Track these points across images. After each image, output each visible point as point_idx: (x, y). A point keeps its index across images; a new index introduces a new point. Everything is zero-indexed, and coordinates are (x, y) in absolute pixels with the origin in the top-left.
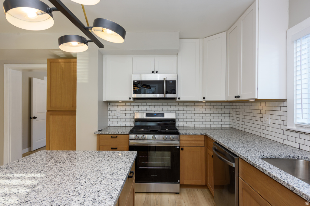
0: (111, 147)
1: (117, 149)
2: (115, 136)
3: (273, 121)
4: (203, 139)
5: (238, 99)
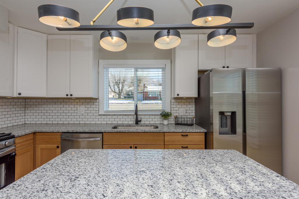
3: (87, 112)
4: (32, 137)
5: (69, 96)
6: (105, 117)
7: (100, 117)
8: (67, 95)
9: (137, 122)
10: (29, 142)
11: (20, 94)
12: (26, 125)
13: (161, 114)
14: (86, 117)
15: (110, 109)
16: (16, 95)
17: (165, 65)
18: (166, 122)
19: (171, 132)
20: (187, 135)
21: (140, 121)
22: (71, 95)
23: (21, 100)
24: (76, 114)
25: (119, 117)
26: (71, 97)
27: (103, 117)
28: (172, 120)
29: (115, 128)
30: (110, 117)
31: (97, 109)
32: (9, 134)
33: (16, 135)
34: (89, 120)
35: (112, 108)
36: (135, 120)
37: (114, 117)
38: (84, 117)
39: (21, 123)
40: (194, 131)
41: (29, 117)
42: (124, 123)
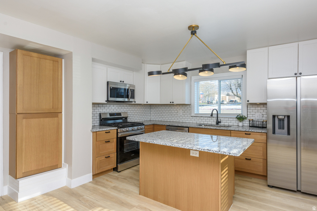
0: (105, 141)
1: (110, 142)
2: (108, 131)
3: (183, 114)
4: (152, 127)
5: (172, 103)
6: (195, 118)
7: (192, 118)
8: (171, 102)
9: (218, 122)
10: (151, 129)
11: (147, 102)
12: (151, 121)
13: (237, 118)
14: (183, 117)
15: (200, 112)
16: (145, 103)
17: (242, 75)
18: (241, 124)
19: (236, 131)
20: (250, 134)
21: (220, 122)
22: (173, 102)
23: (149, 106)
24: (177, 115)
25: (205, 118)
26: (173, 103)
27: (194, 118)
28: (246, 123)
29: (200, 125)
30: (199, 118)
31: (190, 112)
32: (142, 123)
33: (145, 124)
34: (185, 119)
35: (201, 112)
36: (216, 121)
37: (201, 118)
38: (182, 117)
39: (148, 120)
40: (256, 131)
41: (152, 116)
42: (209, 123)
